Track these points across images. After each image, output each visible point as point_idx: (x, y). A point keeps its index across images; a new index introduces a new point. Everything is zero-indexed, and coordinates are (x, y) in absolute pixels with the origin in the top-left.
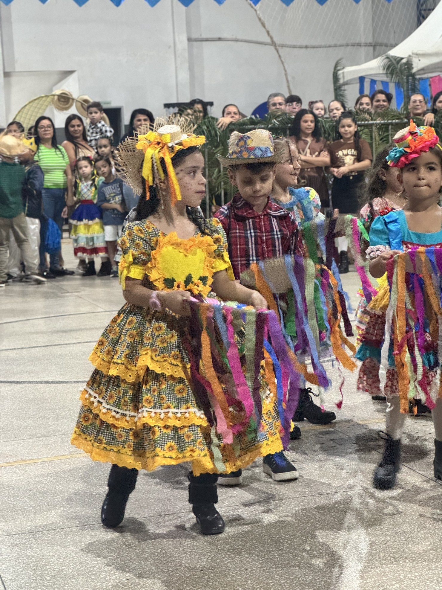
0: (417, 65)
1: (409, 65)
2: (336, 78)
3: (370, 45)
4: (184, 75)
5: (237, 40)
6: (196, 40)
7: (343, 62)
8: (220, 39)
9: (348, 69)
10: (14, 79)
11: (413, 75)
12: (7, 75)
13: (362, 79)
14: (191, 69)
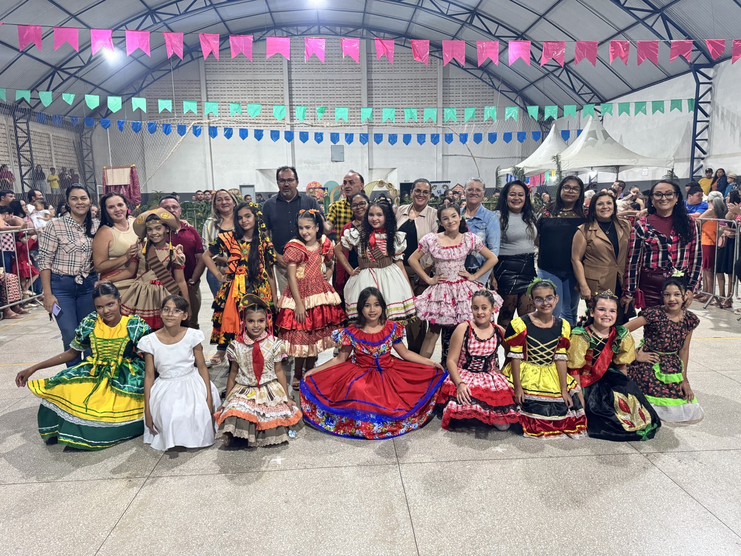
0: (526, 171)
1: (523, 171)
2: (497, 174)
3: (520, 157)
4: (440, 170)
5: (463, 155)
6: (446, 155)
7: (501, 167)
8: (456, 155)
9: (502, 170)
10: (374, 171)
11: (524, 175)
12: (369, 169)
13: (508, 175)
14: (443, 168)
